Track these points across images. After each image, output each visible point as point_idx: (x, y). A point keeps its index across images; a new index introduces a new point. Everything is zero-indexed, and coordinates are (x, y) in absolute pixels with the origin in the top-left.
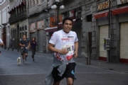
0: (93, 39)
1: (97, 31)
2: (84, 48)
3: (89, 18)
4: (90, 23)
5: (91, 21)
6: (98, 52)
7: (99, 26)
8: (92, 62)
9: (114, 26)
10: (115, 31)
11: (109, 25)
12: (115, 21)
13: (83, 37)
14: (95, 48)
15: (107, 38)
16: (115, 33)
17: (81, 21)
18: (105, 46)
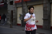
0: (14, 14)
1: (16, 10)
2: (9, 19)
3: (11, 3)
4: (12, 5)
5: (13, 4)
6: (16, 21)
7: (17, 7)
8: (13, 26)
9: (25, 8)
10: (25, 10)
11: (22, 7)
12: (25, 5)
13: (8, 13)
14: (15, 19)
15: (21, 14)
16: (25, 11)
17: (7, 4)
18: (20, 18)
